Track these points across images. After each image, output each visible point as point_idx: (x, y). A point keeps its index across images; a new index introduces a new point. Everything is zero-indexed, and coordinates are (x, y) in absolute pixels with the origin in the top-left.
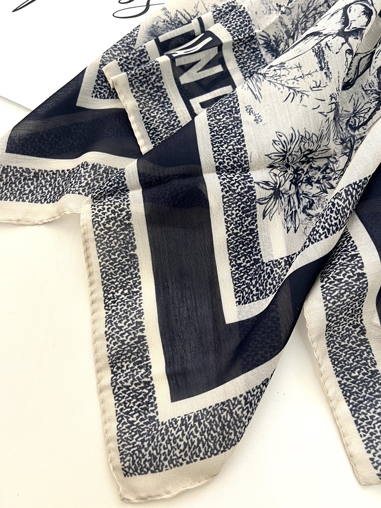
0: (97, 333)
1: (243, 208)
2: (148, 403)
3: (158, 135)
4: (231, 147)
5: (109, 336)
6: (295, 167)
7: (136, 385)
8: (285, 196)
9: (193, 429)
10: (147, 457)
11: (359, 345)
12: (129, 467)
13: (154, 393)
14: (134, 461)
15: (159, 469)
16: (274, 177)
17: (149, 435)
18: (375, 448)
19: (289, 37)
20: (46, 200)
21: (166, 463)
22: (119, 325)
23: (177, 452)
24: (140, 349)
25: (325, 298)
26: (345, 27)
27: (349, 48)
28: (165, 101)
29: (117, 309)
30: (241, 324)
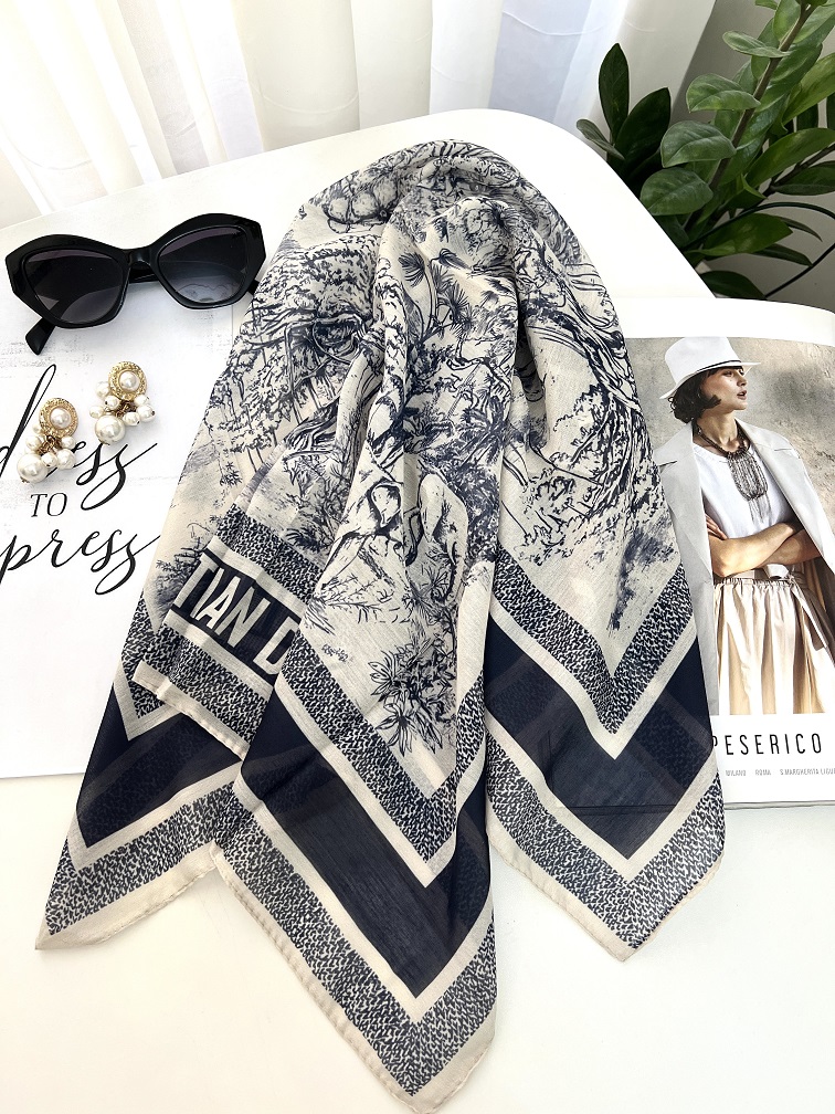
0: (305, 979)
1: (378, 762)
2: (394, 1013)
3: (241, 723)
4: (332, 706)
5: (319, 974)
6: (405, 680)
7: (372, 1003)
8: (412, 717)
9: (450, 1013)
10: (423, 1065)
11: (556, 834)
12: (411, 1085)
13: (394, 999)
14: (412, 1077)
15: (439, 1068)
16: (391, 709)
17: (412, 1044)
18: (615, 921)
19: (321, 524)
20: (161, 869)
21: (443, 1058)
22: (323, 956)
23: (447, 1042)
24: (356, 967)
25: (501, 820)
26: (379, 521)
27: (395, 543)
28: (227, 679)
29: (310, 940)
30: (439, 878)
